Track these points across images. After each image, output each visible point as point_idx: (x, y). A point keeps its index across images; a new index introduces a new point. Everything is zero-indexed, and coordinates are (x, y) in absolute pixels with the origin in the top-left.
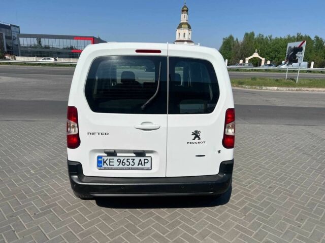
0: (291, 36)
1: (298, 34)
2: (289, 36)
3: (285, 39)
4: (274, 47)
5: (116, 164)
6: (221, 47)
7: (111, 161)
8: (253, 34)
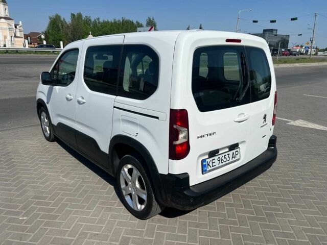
0: (117, 20)
1: (123, 18)
2: (115, 20)
3: (111, 23)
4: (103, 30)
5: (217, 163)
6: (48, 27)
7: (213, 161)
8: (80, 15)
